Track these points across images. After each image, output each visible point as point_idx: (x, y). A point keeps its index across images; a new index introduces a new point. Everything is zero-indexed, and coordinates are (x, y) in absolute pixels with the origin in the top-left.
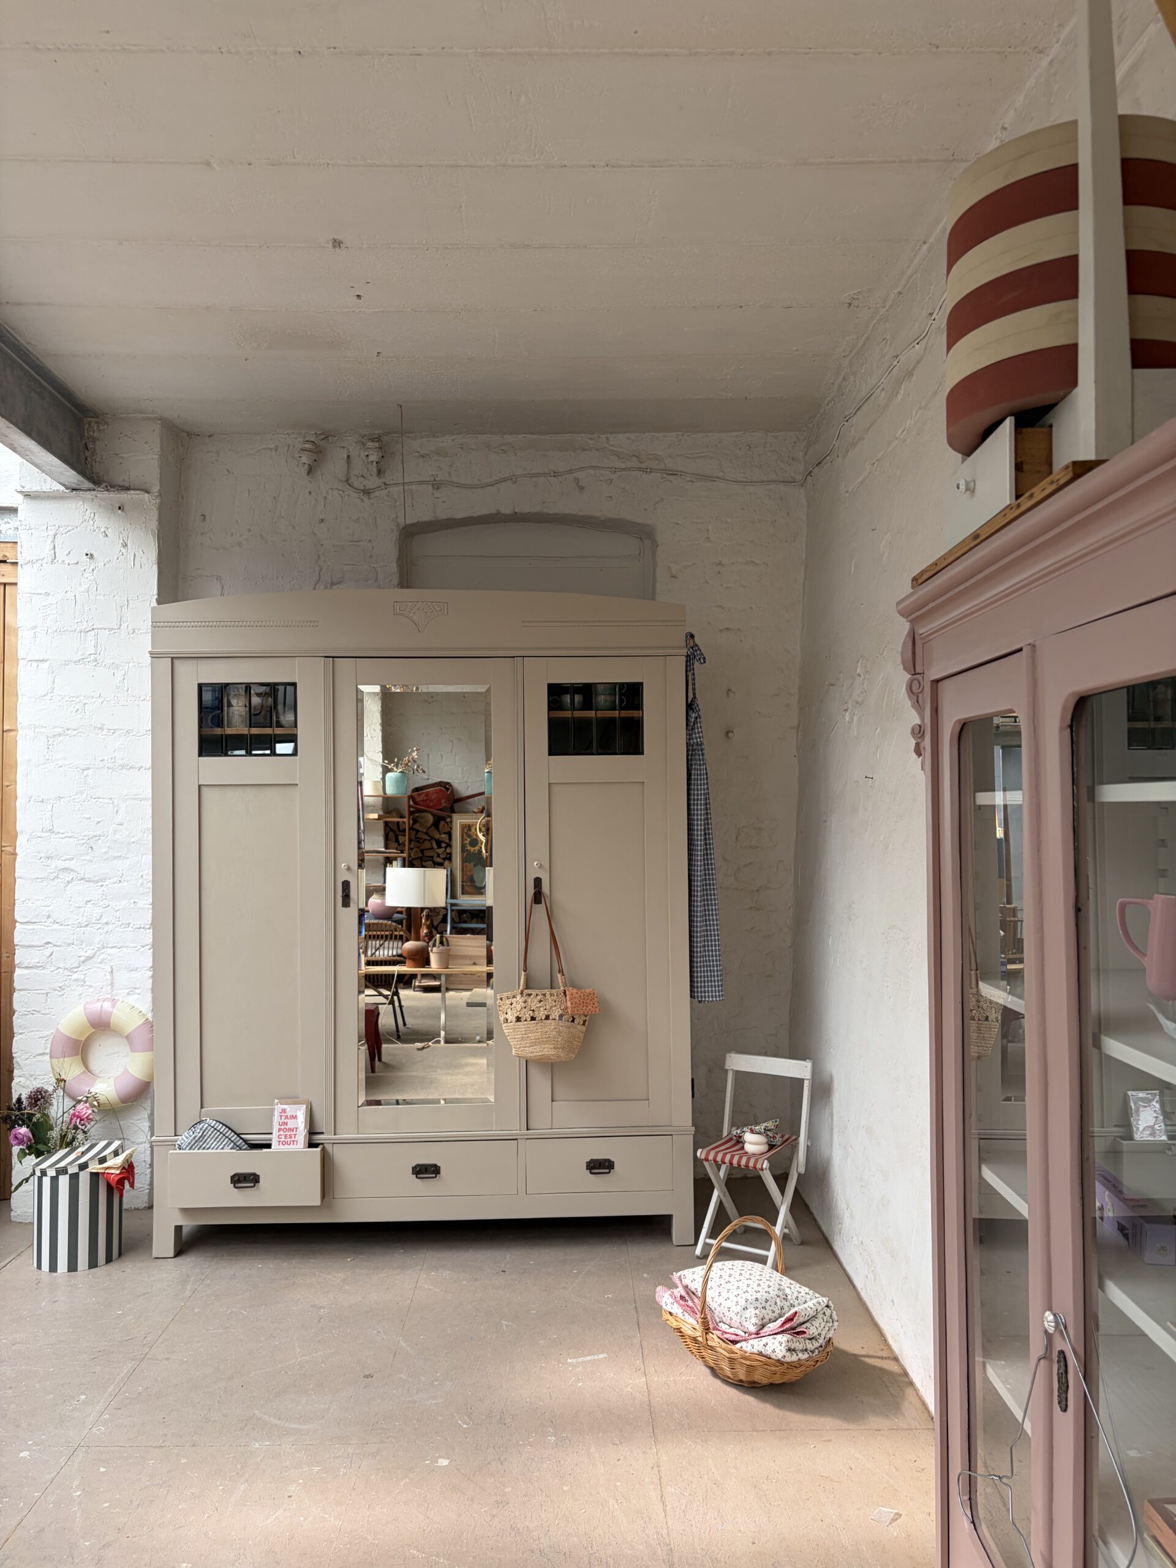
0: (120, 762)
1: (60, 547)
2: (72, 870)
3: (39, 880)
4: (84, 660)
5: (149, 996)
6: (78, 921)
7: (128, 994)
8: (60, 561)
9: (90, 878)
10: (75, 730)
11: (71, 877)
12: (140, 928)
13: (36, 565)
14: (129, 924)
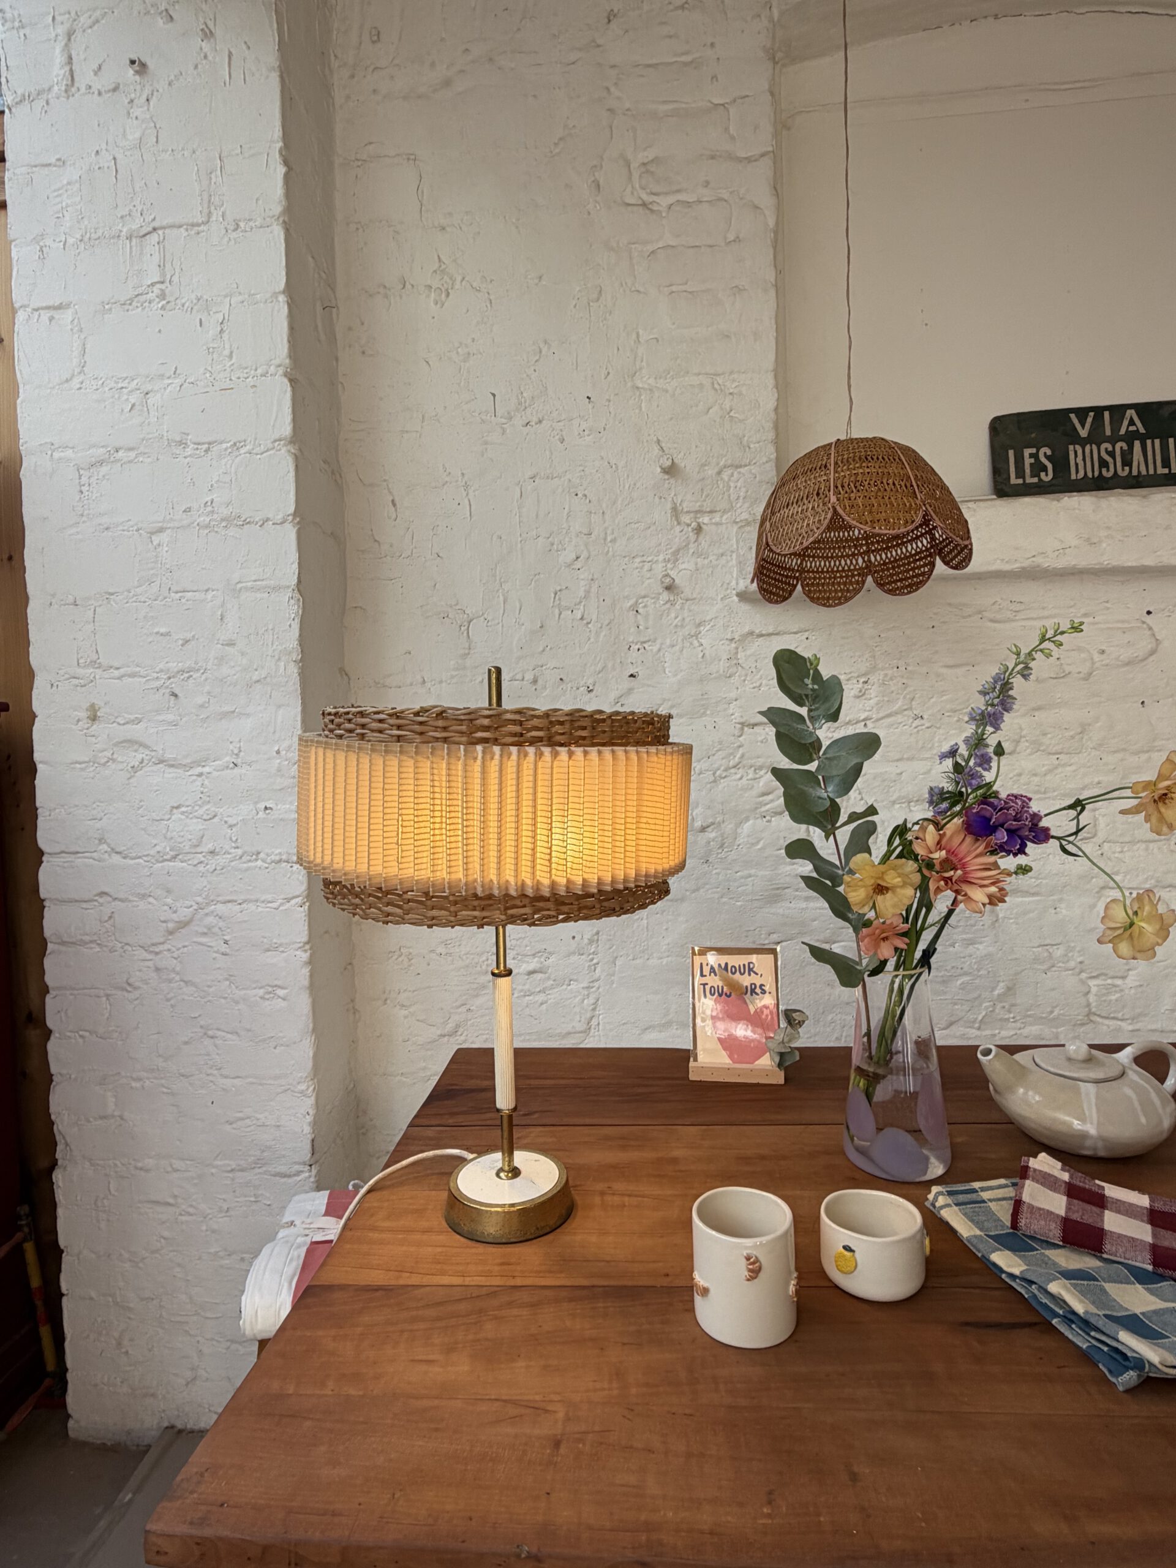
0: (225, 512)
1: (82, 57)
2: (141, 745)
3: (78, 766)
4: (142, 298)
5: (304, 1003)
6: (158, 848)
7: (261, 998)
8: (83, 90)
9: (175, 759)
10: (131, 449)
11: (140, 756)
12: (280, 861)
13: (39, 104)
14: (259, 853)
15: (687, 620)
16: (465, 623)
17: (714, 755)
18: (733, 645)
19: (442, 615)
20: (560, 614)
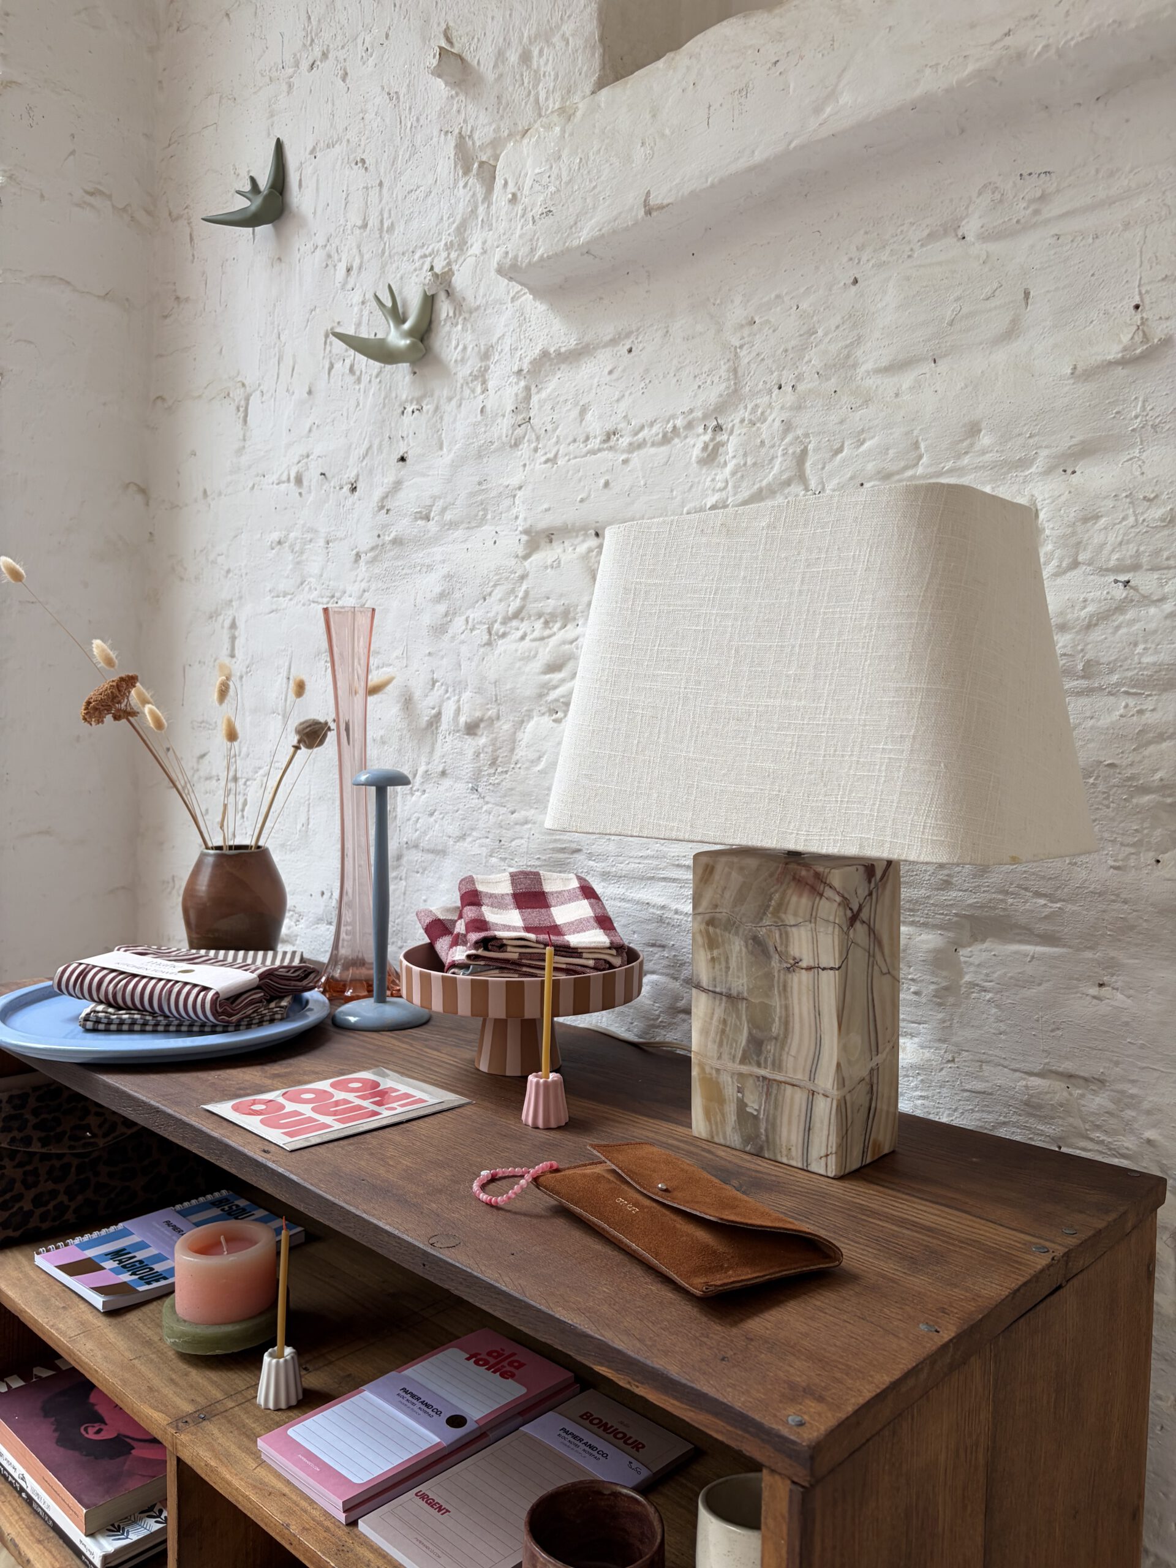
15: (469, 350)
16: (243, 403)
17: (490, 594)
18: (522, 383)
19: (223, 395)
20: (331, 367)
